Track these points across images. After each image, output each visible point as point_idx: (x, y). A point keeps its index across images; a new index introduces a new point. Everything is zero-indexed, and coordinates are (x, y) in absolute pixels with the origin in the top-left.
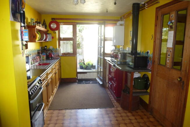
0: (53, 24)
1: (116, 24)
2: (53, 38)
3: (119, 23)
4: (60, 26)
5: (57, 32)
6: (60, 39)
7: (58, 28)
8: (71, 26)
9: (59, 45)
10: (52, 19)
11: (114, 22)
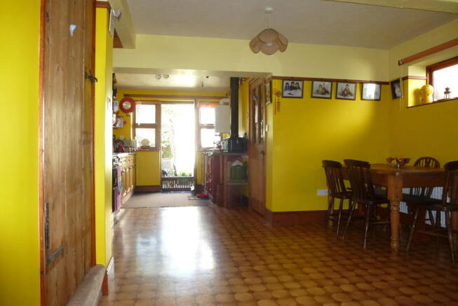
0: (127, 102)
1: (218, 103)
2: (125, 123)
3: (222, 101)
4: (137, 106)
5: (131, 114)
6: (135, 126)
7: (133, 109)
8: (153, 107)
9: (134, 135)
10: (125, 95)
11: (217, 100)
